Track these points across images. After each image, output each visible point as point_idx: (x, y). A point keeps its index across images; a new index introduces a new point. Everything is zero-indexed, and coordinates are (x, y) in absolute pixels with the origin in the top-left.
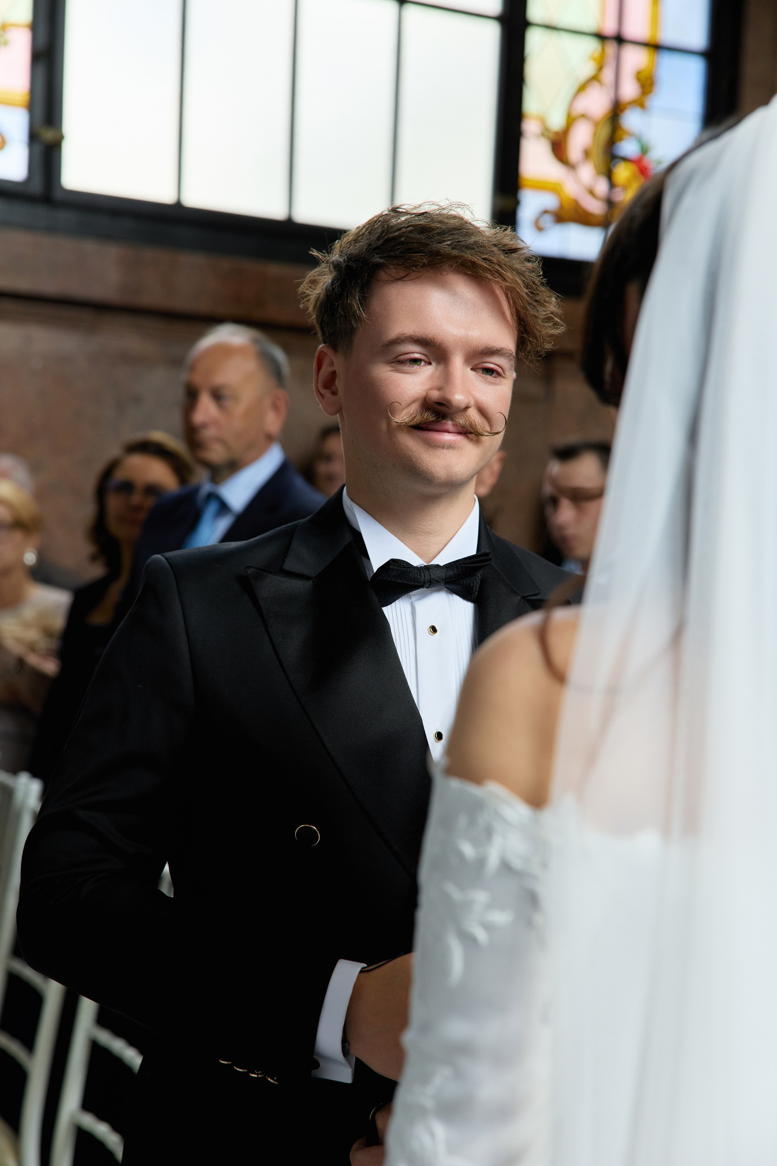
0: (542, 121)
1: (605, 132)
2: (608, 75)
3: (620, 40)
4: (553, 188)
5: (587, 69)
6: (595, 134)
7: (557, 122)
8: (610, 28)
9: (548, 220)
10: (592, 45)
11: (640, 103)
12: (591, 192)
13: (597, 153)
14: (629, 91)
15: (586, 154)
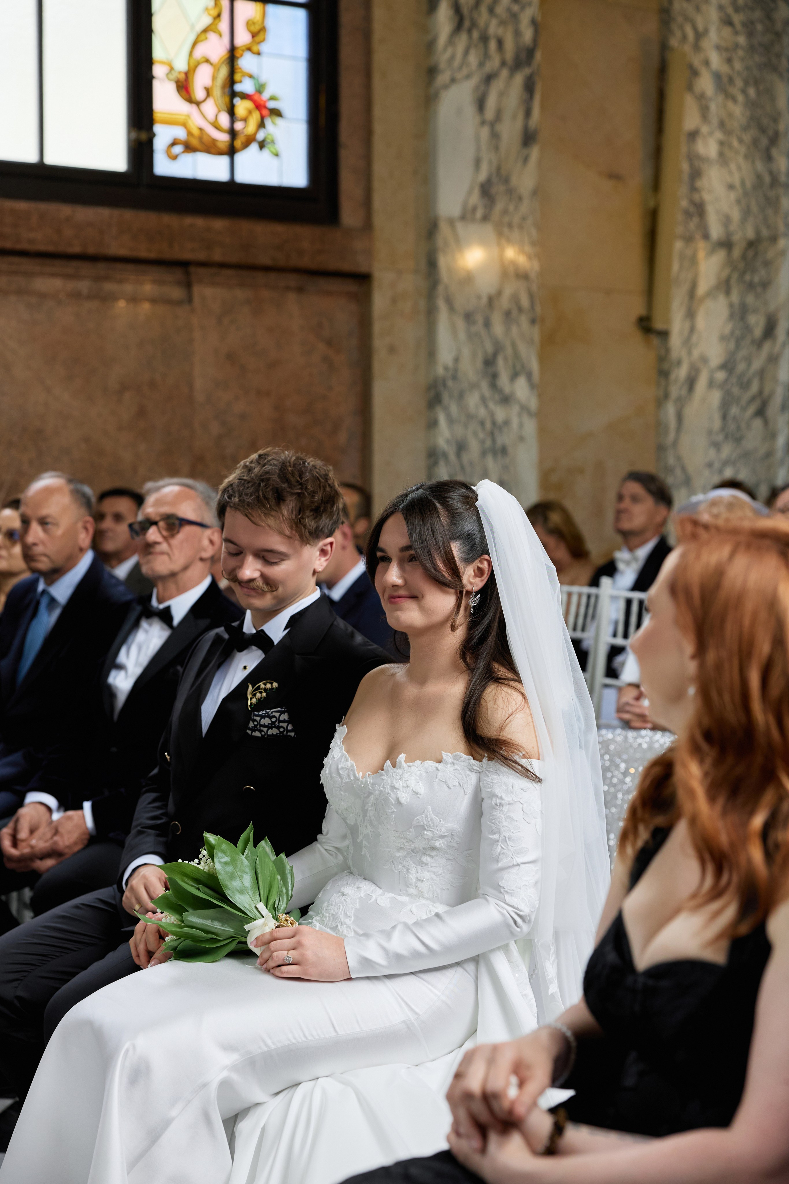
0: (169, 63)
1: (224, 72)
2: (224, 25)
4: (182, 123)
5: (207, 20)
6: (215, 76)
7: (181, 65)
9: (178, 149)
11: (252, 49)
12: (216, 125)
13: (217, 92)
14: (243, 38)
15: (208, 92)
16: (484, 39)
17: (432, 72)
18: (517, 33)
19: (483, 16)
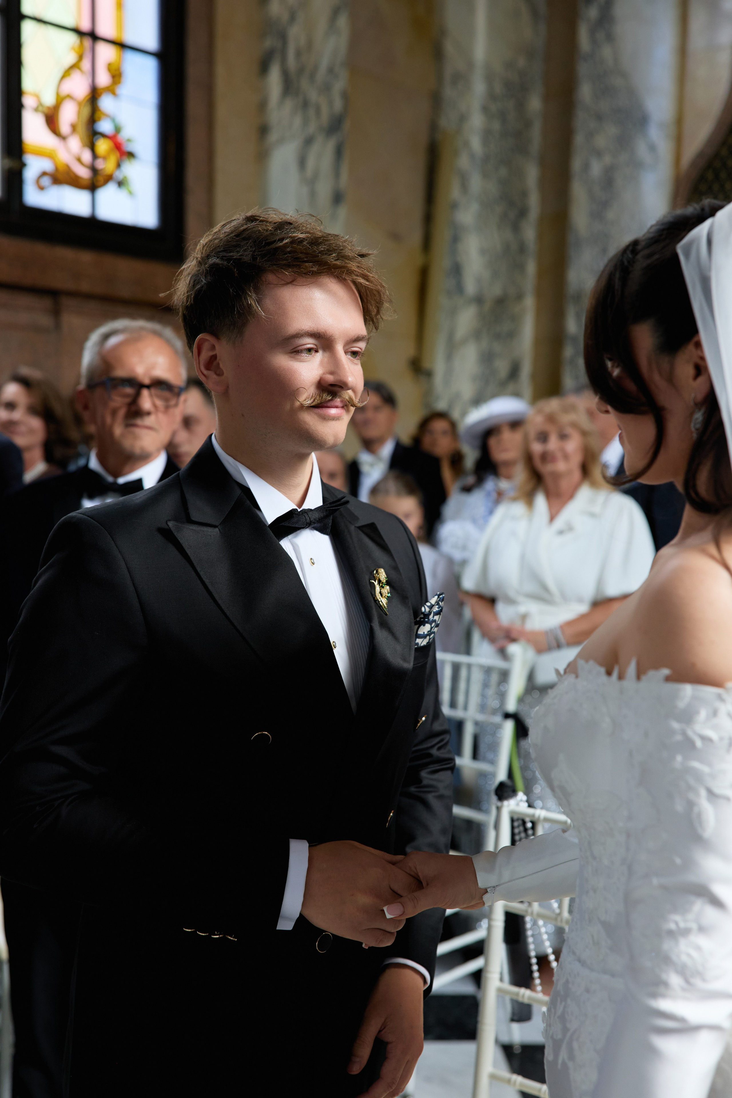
0: (37, 97)
1: (86, 111)
2: (86, 64)
3: (93, 36)
4: (50, 155)
5: (71, 58)
6: (79, 113)
7: (49, 100)
8: (85, 26)
9: (46, 181)
10: (72, 38)
11: (112, 90)
12: (79, 160)
13: (82, 128)
14: (103, 79)
15: (74, 128)
16: (305, 105)
17: (263, 130)
18: (331, 103)
19: (304, 83)
